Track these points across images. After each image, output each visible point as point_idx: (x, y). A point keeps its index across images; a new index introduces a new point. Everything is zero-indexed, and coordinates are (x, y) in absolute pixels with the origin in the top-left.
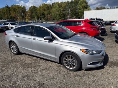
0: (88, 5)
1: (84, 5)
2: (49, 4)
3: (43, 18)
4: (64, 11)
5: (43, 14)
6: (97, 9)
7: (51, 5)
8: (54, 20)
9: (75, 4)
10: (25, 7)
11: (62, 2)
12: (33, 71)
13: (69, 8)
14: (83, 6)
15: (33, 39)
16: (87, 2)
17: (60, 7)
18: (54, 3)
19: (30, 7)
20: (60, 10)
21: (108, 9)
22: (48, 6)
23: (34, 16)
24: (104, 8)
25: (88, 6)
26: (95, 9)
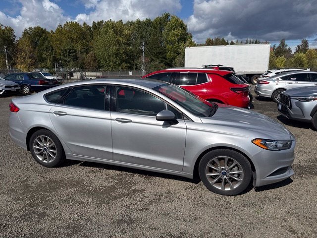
0: (187, 31)
1: (179, 31)
2: (85, 24)
3: (71, 63)
4: (129, 45)
5: (70, 50)
6: (210, 43)
7: (91, 26)
8: (102, 67)
9: (155, 28)
10: (10, 30)
11: (121, 21)
12: (132, 207)
13: (142, 37)
14: (176, 35)
15: (117, 120)
16: (186, 26)
17: (117, 34)
18: (100, 23)
19: (26, 30)
20: (118, 41)
21: (232, 43)
22: (81, 30)
23: (44, 56)
24: (224, 43)
25: (187, 34)
26: (205, 43)
